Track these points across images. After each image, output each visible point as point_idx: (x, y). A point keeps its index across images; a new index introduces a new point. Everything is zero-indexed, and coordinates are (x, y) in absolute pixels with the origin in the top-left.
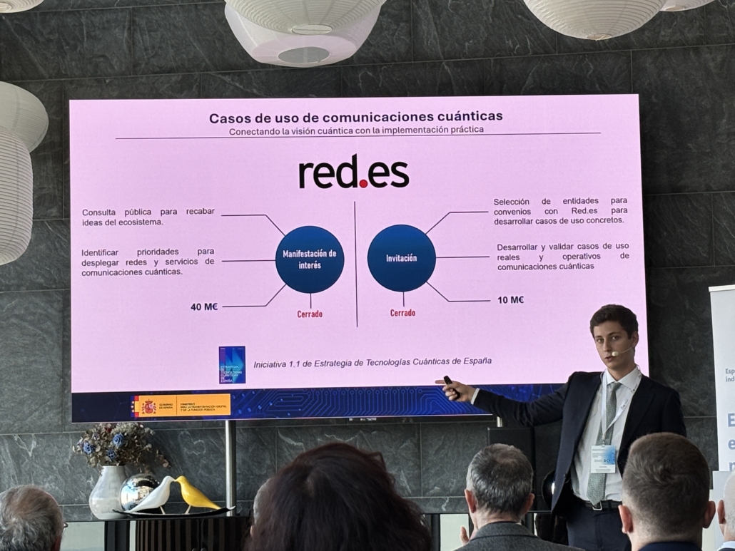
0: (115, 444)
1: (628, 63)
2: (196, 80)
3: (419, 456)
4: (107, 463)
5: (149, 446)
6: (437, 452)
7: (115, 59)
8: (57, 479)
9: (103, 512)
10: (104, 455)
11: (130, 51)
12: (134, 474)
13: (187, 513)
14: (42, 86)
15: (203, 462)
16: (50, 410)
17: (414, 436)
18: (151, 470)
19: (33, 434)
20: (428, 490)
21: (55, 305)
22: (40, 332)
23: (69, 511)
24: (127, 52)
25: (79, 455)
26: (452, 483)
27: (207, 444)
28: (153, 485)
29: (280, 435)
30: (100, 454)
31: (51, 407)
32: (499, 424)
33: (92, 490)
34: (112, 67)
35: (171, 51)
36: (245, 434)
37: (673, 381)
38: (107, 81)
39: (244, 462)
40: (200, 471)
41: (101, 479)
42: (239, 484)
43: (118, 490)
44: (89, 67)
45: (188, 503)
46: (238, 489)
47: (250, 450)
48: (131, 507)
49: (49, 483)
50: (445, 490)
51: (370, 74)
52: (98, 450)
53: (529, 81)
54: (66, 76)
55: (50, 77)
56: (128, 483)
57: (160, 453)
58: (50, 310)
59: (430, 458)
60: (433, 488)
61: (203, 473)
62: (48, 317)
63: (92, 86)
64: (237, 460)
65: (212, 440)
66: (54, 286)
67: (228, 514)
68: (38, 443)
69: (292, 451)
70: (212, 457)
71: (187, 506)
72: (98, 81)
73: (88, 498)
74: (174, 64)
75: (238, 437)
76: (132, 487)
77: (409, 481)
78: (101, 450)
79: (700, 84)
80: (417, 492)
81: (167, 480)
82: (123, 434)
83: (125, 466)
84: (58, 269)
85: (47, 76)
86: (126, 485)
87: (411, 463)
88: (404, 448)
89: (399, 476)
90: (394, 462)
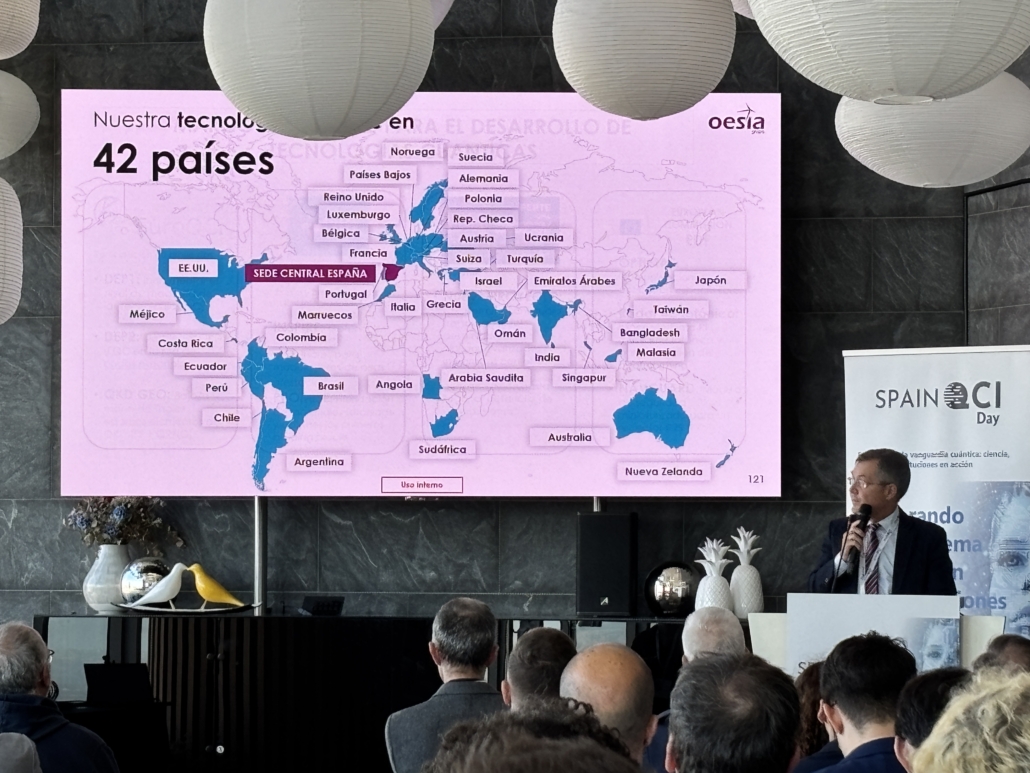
0: (116, 518)
3: (496, 541)
4: (105, 542)
5: (159, 520)
6: (520, 537)
7: (122, 21)
8: (43, 557)
9: (99, 602)
10: (102, 531)
11: (141, 10)
12: (140, 557)
13: (202, 609)
15: (226, 541)
16: (34, 470)
17: (492, 517)
18: (161, 549)
19: (13, 500)
20: (507, 584)
21: (43, 337)
22: (23, 371)
23: (58, 597)
24: (137, 11)
25: (71, 530)
26: (537, 576)
27: (232, 520)
28: (163, 572)
29: (324, 511)
30: (97, 530)
31: (36, 467)
32: (595, 509)
33: (87, 573)
34: (118, 31)
36: (280, 509)
38: (111, 49)
39: (278, 543)
40: (223, 553)
41: (98, 562)
42: (271, 572)
43: (119, 575)
44: (88, 29)
45: (204, 597)
46: (269, 577)
47: (286, 528)
49: (34, 562)
50: (527, 586)
51: (447, 50)
52: (94, 525)
54: (59, 41)
55: (38, 41)
56: (131, 568)
57: (172, 529)
58: (35, 343)
59: (510, 544)
60: (513, 582)
61: (226, 555)
62: (33, 351)
63: (91, 56)
64: (269, 541)
65: (239, 515)
66: (41, 312)
67: (257, 613)
68: (19, 512)
69: (338, 530)
70: (238, 535)
72: (99, 48)
73: (82, 582)
75: (271, 512)
76: (137, 574)
77: (483, 573)
78: (98, 525)
80: (492, 587)
81: (177, 569)
82: (126, 505)
83: (130, 546)
84: (47, 291)
86: (129, 569)
87: (486, 551)
88: (478, 532)
89: (471, 567)
90: (466, 549)
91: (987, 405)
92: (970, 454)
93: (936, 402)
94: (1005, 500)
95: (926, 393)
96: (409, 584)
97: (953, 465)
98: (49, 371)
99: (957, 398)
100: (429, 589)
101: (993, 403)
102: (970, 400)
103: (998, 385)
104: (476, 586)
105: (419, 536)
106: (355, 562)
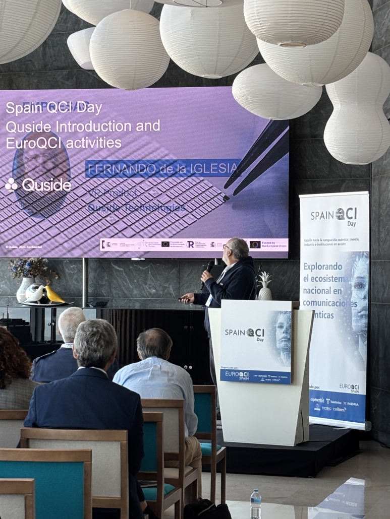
0: (27, 267)
3: (179, 278)
4: (25, 276)
5: (46, 268)
6: (188, 275)
8: (6, 282)
10: (22, 272)
11: (43, 58)
15: (75, 277)
17: (177, 267)
23: (12, 299)
24: (42, 58)
27: (77, 268)
29: (112, 264)
30: (20, 272)
32: (216, 263)
35: (63, 57)
36: (95, 263)
39: (94, 277)
40: (73, 281)
41: (22, 283)
45: (50, 299)
46: (91, 291)
49: (3, 284)
57: (52, 271)
59: (185, 279)
61: (75, 283)
65: (80, 266)
69: (117, 273)
70: (79, 274)
73: (17, 293)
74: (64, 65)
75: (92, 264)
77: (174, 290)
78: (20, 269)
81: (41, 287)
82: (32, 261)
87: (175, 281)
88: (172, 274)
89: (169, 288)
90: (167, 281)
91: (352, 218)
92: (345, 240)
93: (333, 217)
94: (357, 260)
95: (329, 213)
96: (145, 295)
97: (339, 244)
99: (340, 215)
100: (153, 297)
101: (354, 217)
102: (345, 216)
103: (356, 208)
104: (171, 296)
105: (149, 275)
106: (124, 286)
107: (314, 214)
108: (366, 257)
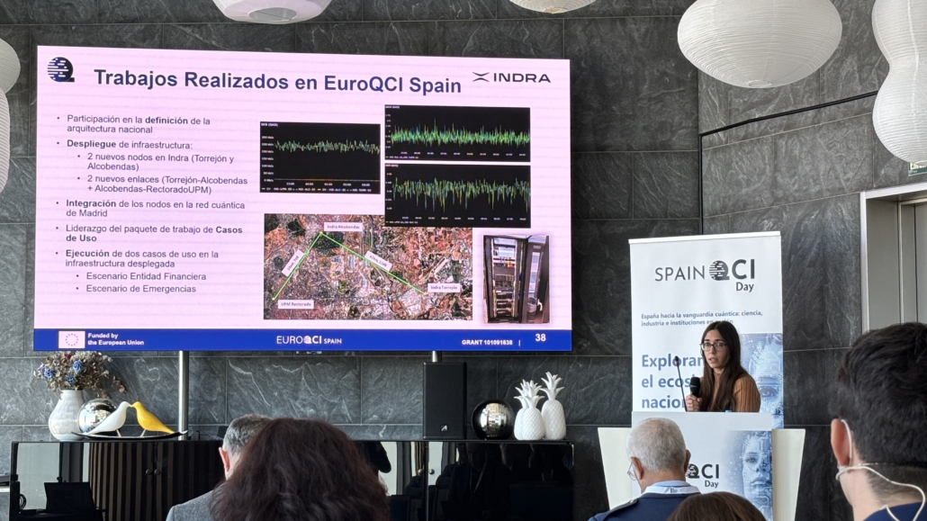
0: (75, 370)
1: (561, 31)
2: (158, 30)
3: (359, 386)
4: (66, 387)
5: (107, 372)
6: (376, 382)
7: (82, 8)
8: (17, 401)
9: (61, 433)
10: (64, 380)
12: (92, 399)
13: (142, 436)
14: (11, 31)
15: (158, 388)
16: (12, 336)
17: (356, 369)
18: (108, 395)
20: (367, 418)
21: (20, 238)
22: (4, 263)
23: (29, 431)
25: (40, 380)
26: (390, 412)
27: (162, 371)
28: (110, 409)
29: (231, 365)
30: (60, 379)
32: (434, 359)
33: (51, 412)
34: (78, 15)
35: (135, 1)
36: (198, 363)
37: (592, 323)
38: (73, 28)
39: (196, 389)
40: (154, 396)
41: (60, 403)
42: (191, 410)
43: (76, 413)
44: (56, 14)
45: (144, 427)
46: (190, 413)
47: (202, 378)
48: (88, 430)
49: (11, 404)
50: (382, 418)
51: (323, 31)
52: (58, 375)
53: (470, 43)
54: (34, 21)
55: (19, 23)
56: (86, 407)
57: (116, 379)
58: (14, 243)
59: (370, 389)
60: (371, 416)
61: (157, 398)
62: (12, 249)
63: (58, 32)
64: (191, 388)
65: (166, 368)
66: (18, 220)
67: (180, 438)
69: (241, 380)
70: (166, 383)
71: (141, 429)
72: (65, 28)
73: (47, 419)
74: (137, 15)
75: (191, 365)
76: (90, 410)
77: (349, 409)
78: (61, 375)
79: (626, 52)
80: (357, 420)
81: (123, 405)
82: (82, 360)
83: (84, 391)
84: (23, 204)
85: (15, 21)
86: (84, 408)
87: (352, 393)
88: (346, 380)
89: (341, 405)
90: (337, 392)
91: (744, 277)
92: (730, 314)
93: (703, 276)
94: (759, 347)
95: (695, 269)
98: (24, 262)
99: (720, 272)
101: (749, 275)
102: (730, 274)
103: (753, 261)
104: (344, 419)
105: (302, 383)
106: (254, 403)
107: (663, 272)
108: (778, 343)
